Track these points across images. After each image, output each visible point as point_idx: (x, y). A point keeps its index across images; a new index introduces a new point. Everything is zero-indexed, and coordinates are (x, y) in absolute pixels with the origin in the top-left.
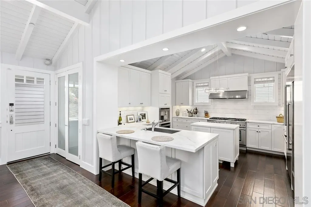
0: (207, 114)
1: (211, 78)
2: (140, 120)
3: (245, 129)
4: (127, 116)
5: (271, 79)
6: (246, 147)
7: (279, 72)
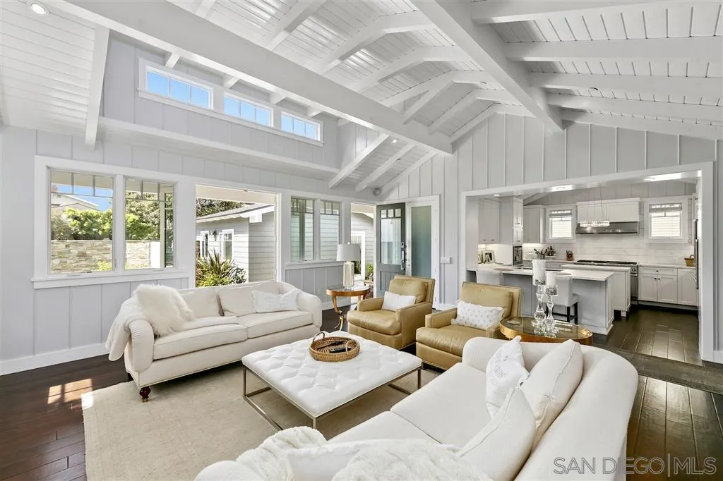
0: (570, 256)
1: (578, 203)
3: (636, 275)
5: (677, 206)
6: (638, 301)
7: (690, 197)
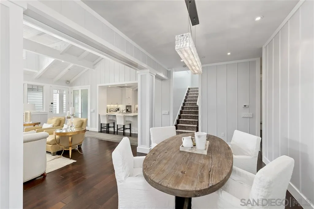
2: (116, 111)
4: (110, 109)
